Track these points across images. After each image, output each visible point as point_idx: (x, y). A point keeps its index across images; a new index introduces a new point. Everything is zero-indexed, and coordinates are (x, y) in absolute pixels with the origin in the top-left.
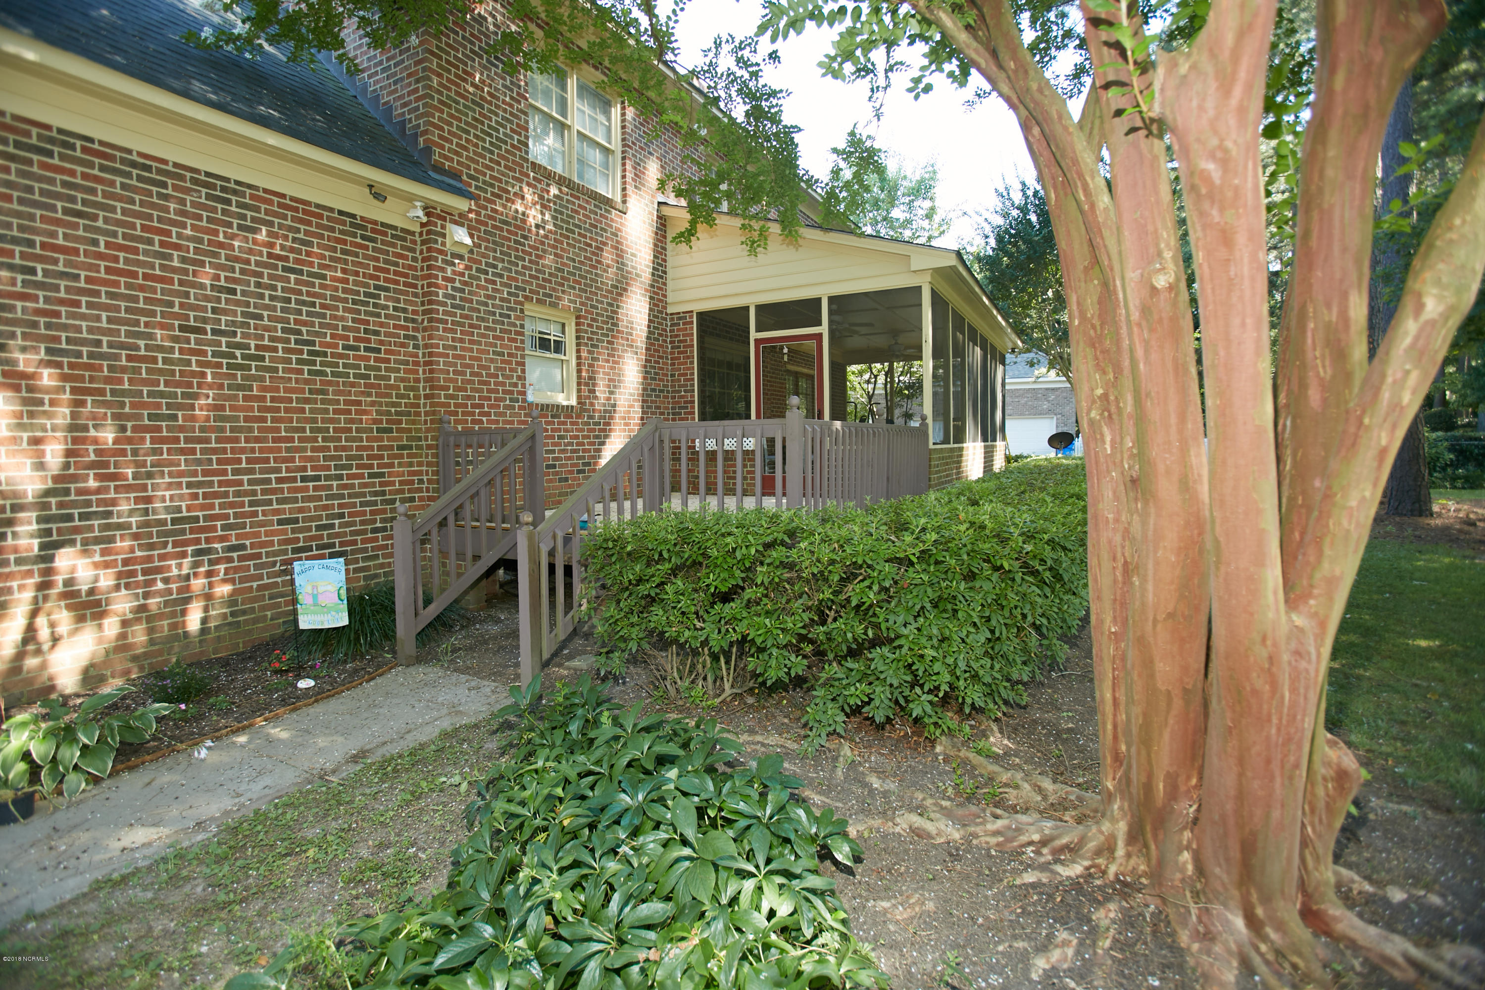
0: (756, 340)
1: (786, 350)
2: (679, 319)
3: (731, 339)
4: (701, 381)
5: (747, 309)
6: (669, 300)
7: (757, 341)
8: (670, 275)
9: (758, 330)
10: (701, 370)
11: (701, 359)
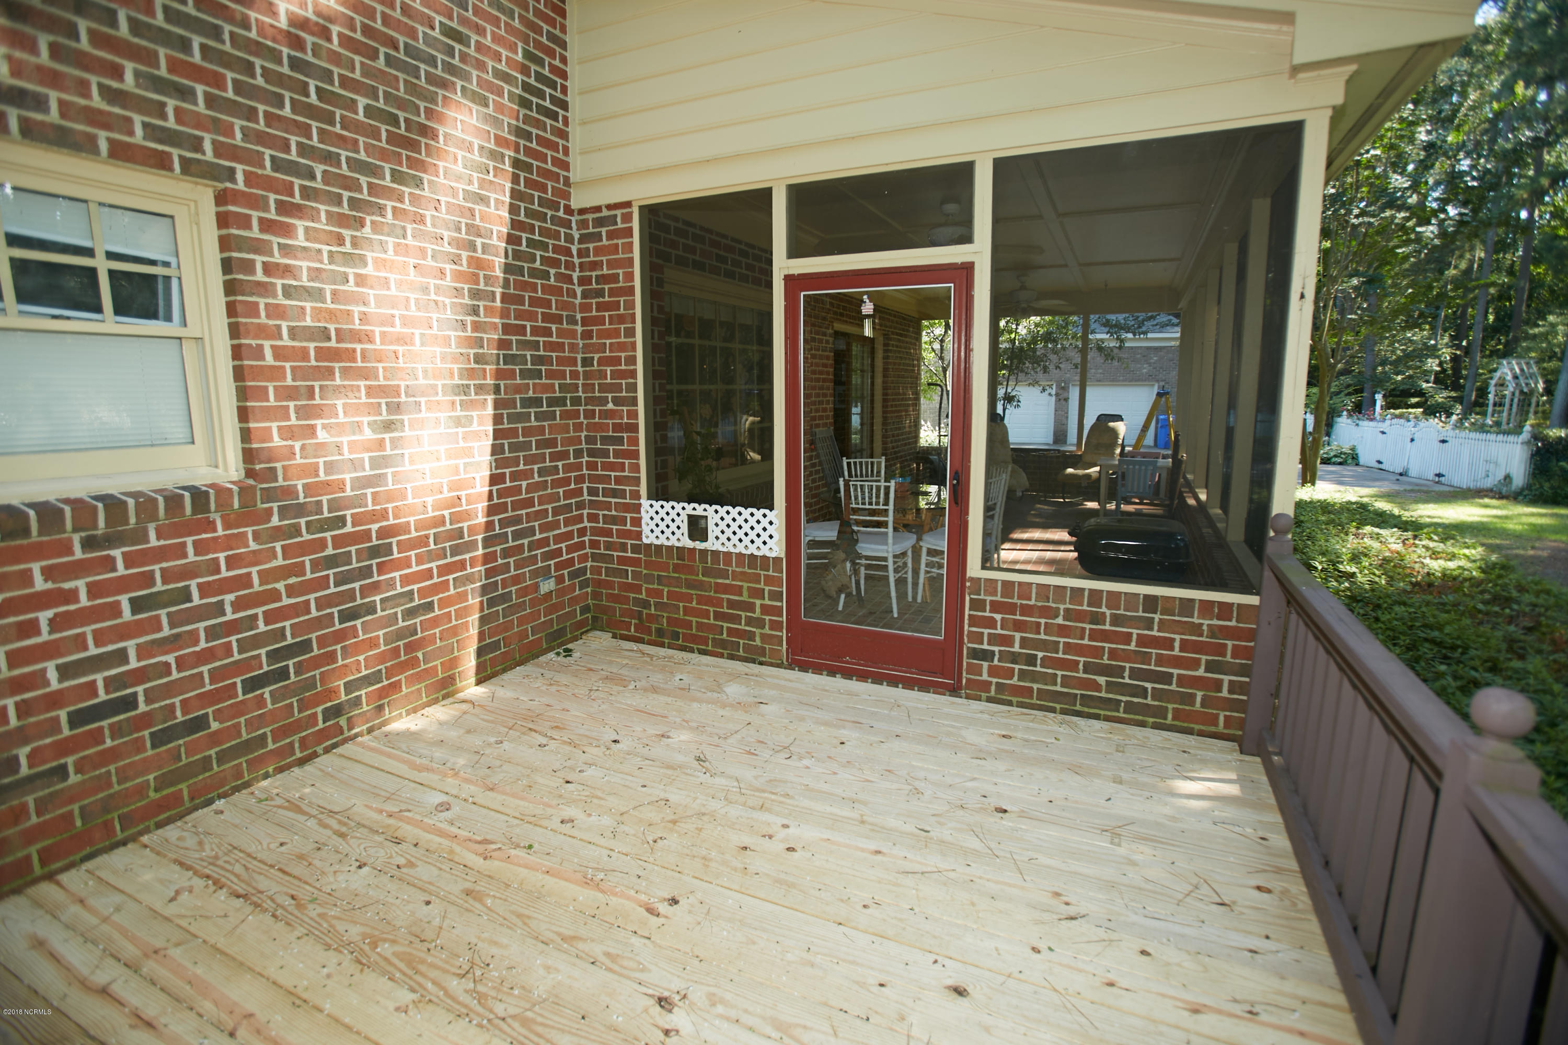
0: (788, 279)
1: (868, 308)
2: (600, 222)
3: (730, 275)
4: (654, 374)
5: (763, 197)
6: (575, 175)
7: (793, 282)
8: (576, 112)
9: (794, 252)
10: (651, 348)
11: (653, 322)
